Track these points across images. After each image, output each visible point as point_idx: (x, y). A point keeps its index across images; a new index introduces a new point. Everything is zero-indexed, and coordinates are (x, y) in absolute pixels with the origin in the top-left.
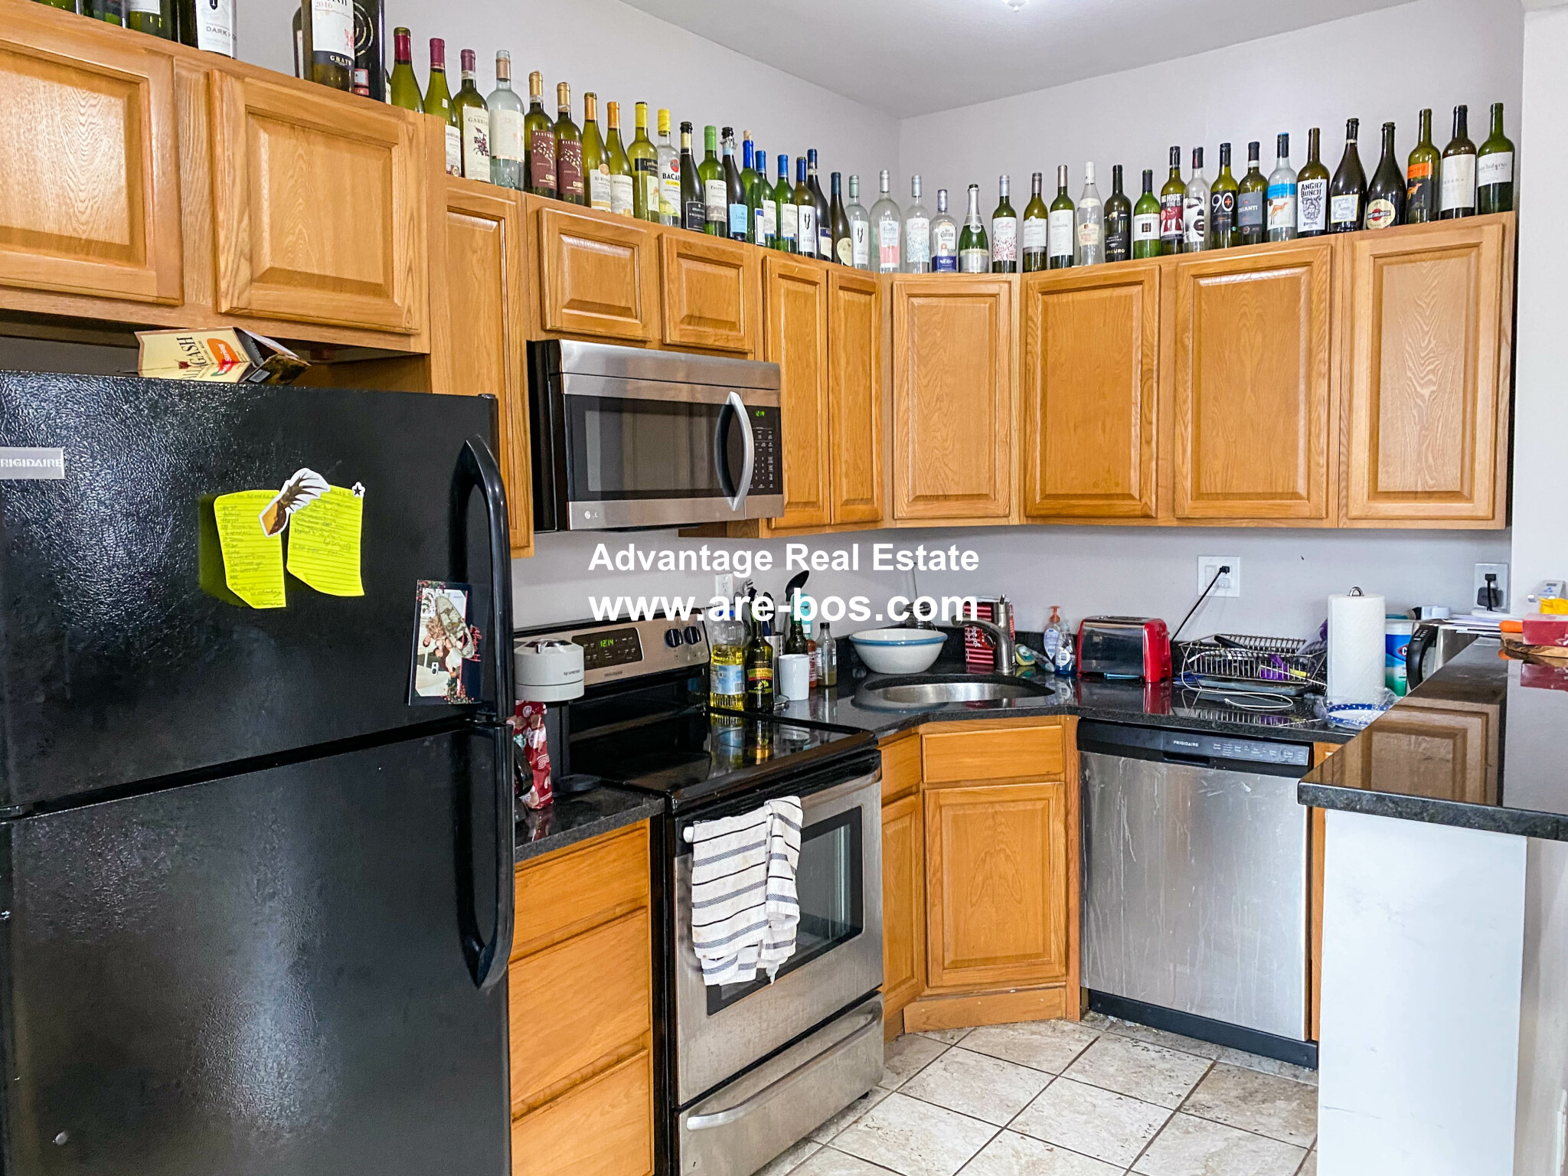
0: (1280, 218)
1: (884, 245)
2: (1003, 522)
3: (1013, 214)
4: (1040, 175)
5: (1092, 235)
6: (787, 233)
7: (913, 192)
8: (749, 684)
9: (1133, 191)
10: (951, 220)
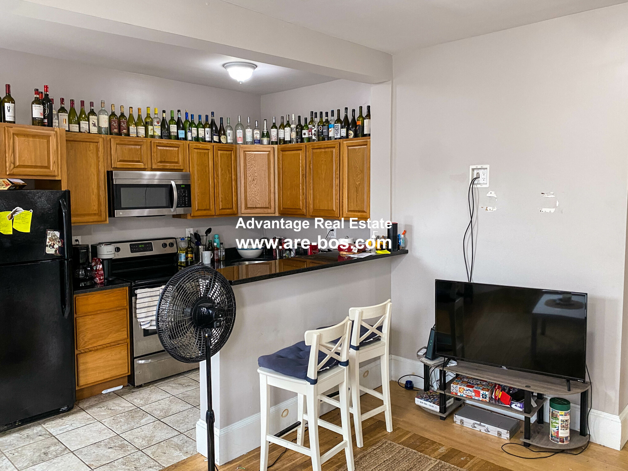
0: (331, 134)
1: (238, 136)
2: (273, 215)
3: (276, 128)
4: (283, 117)
5: (294, 135)
6: (200, 136)
7: (248, 122)
8: (187, 258)
9: (303, 123)
10: (258, 129)
